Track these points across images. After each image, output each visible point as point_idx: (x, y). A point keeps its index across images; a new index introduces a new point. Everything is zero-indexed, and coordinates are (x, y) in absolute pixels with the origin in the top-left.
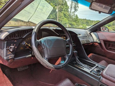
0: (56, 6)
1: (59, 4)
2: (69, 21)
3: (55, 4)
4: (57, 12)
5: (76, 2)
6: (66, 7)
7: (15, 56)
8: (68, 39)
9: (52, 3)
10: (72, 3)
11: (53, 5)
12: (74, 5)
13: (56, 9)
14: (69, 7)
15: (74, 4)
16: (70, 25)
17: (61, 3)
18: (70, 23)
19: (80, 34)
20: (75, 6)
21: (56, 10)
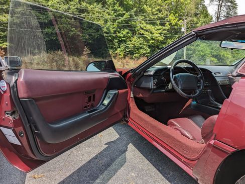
0: (181, 21)
1: (187, 15)
2: (213, 49)
3: (179, 16)
4: (184, 32)
5: (229, 4)
6: (205, 20)
7: (157, 88)
8: (199, 76)
9: (172, 15)
10: (221, 6)
11: (174, 18)
12: (226, 11)
13: (181, 26)
14: (212, 19)
15: (225, 9)
16: (214, 59)
17: (193, 12)
18: (215, 54)
19: (219, 73)
20: (228, 13)
21: (180, 29)
